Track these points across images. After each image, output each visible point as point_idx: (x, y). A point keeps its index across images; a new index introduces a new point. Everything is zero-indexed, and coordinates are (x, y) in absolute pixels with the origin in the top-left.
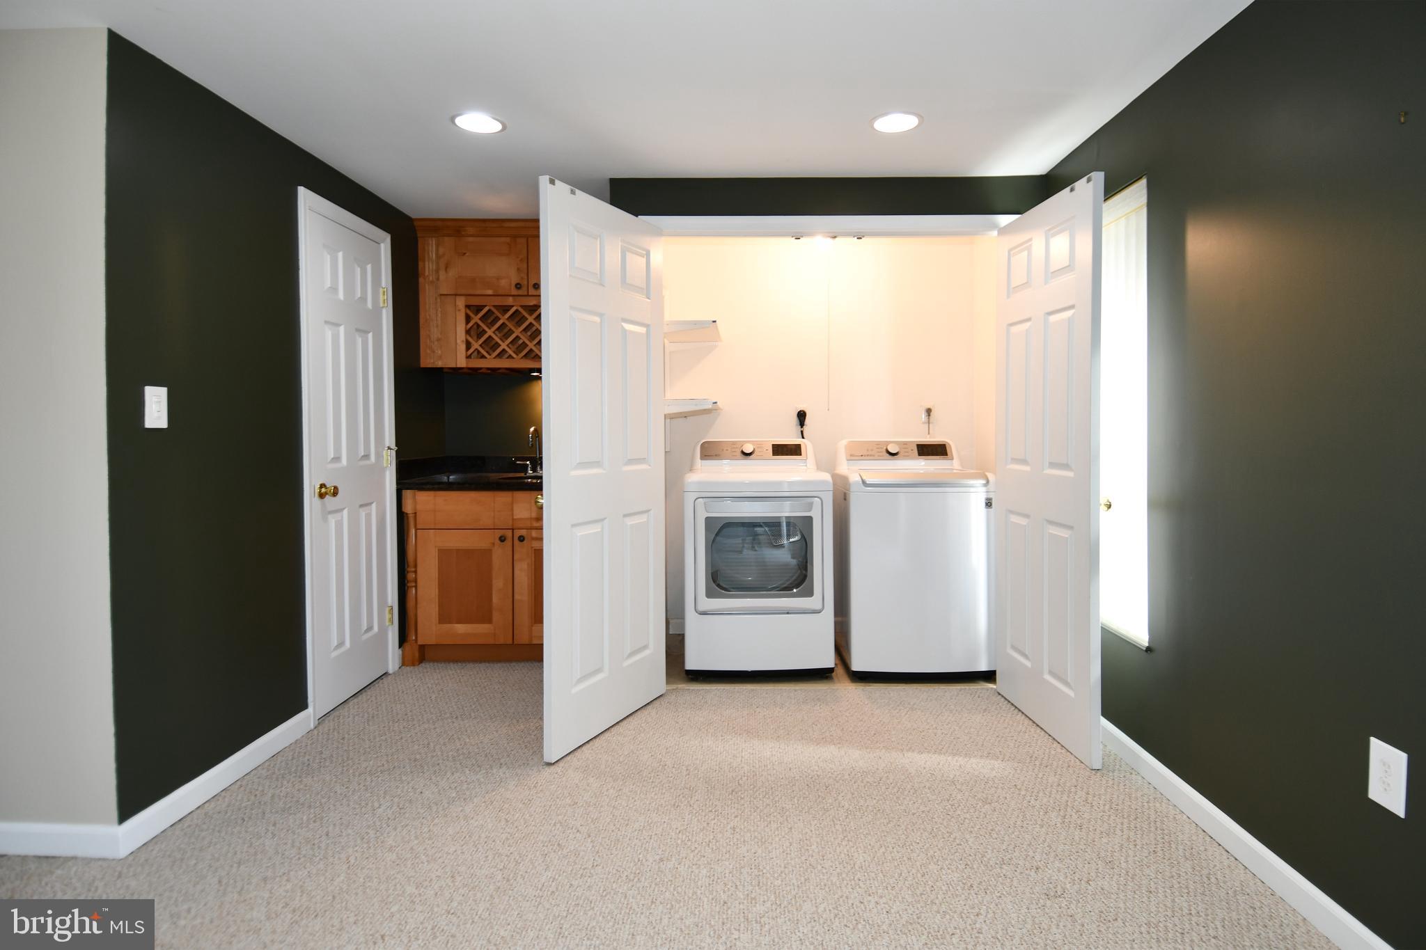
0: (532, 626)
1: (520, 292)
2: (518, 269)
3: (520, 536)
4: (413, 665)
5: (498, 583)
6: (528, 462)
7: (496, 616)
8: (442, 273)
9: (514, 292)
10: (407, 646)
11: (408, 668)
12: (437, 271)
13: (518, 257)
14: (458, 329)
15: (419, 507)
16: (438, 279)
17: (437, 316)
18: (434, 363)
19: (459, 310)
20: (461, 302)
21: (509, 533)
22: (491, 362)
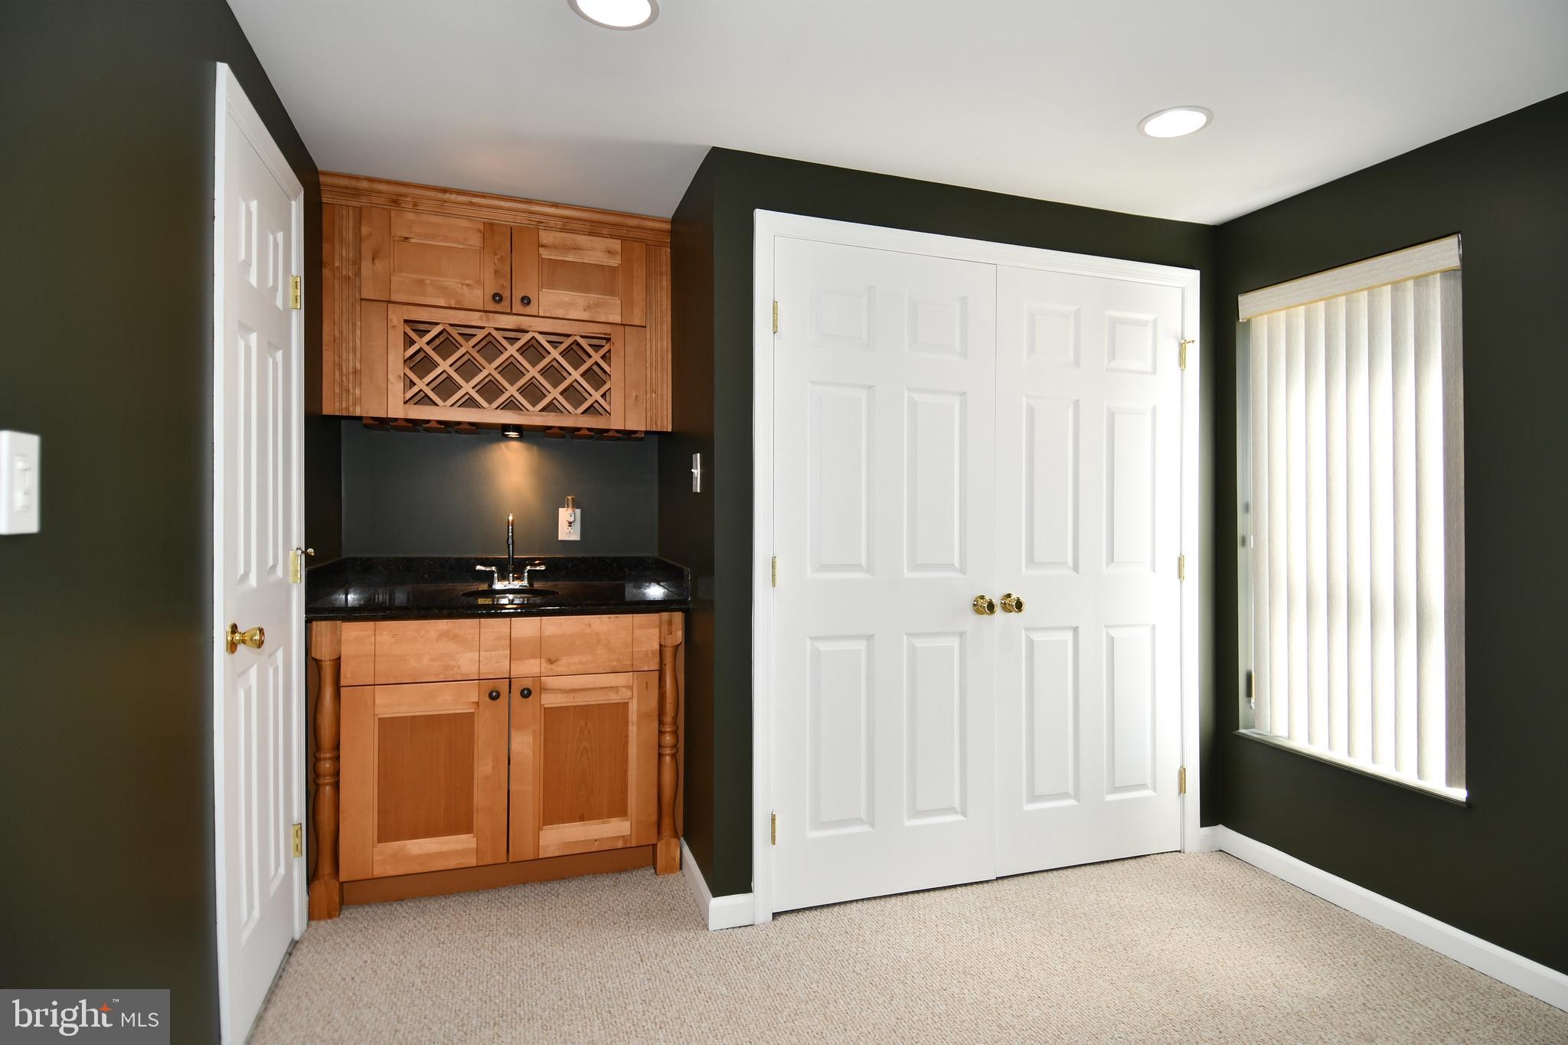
0: (540, 829)
1: (498, 308)
2: (496, 272)
3: (524, 689)
4: (330, 916)
5: (484, 767)
6: (494, 568)
7: (479, 820)
8: (366, 266)
9: (491, 306)
10: (319, 886)
11: (322, 923)
12: (357, 261)
13: (495, 254)
14: (391, 357)
15: (346, 651)
16: (358, 274)
17: (354, 333)
18: (347, 408)
19: (394, 327)
20: (396, 316)
21: (503, 687)
22: (445, 412)
